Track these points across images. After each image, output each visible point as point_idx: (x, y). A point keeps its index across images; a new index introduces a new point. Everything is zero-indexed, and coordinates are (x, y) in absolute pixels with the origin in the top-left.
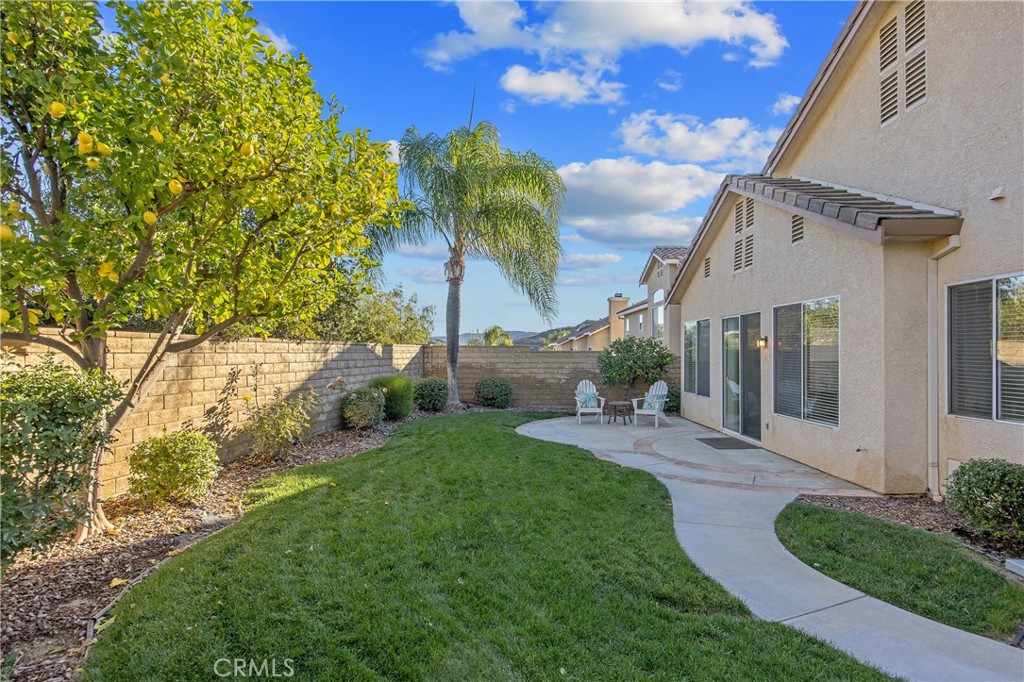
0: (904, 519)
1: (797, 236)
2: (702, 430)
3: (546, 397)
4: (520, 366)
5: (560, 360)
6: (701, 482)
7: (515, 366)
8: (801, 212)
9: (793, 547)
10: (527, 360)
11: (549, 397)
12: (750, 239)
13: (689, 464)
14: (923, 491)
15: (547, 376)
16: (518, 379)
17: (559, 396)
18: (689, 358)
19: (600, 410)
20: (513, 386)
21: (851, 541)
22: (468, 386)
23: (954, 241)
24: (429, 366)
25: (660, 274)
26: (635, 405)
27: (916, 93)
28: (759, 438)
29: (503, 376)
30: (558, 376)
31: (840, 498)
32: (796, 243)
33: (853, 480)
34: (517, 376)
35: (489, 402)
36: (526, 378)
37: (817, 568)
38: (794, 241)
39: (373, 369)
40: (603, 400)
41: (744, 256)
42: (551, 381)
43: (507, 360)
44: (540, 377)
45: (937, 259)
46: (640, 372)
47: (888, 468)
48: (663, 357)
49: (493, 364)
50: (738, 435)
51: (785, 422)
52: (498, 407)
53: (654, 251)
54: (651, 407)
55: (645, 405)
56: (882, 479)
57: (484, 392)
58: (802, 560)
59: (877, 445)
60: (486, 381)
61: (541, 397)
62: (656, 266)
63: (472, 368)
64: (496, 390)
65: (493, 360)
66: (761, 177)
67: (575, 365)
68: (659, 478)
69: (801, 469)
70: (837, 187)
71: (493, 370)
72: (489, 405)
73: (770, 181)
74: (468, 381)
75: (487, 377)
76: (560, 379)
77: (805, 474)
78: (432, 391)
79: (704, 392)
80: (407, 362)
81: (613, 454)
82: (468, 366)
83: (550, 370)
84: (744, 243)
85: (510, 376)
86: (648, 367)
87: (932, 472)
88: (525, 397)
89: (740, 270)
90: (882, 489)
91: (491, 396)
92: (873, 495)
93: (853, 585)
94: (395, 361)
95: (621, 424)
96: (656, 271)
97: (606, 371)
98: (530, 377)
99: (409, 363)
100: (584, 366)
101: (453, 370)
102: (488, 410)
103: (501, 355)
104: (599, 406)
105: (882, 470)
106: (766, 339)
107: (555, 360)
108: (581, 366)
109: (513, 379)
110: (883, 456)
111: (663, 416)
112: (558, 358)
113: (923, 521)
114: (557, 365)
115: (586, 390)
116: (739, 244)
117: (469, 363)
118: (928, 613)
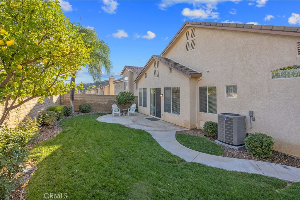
0: (196, 134)
1: (170, 72)
2: (145, 116)
3: (101, 109)
4: (93, 100)
5: (105, 98)
6: (155, 131)
7: (91, 100)
8: (171, 67)
9: (183, 144)
10: (95, 98)
11: (102, 108)
12: (158, 71)
13: (149, 126)
14: (196, 127)
15: (101, 102)
16: (93, 104)
17: (105, 108)
18: (140, 97)
19: (119, 112)
20: (91, 106)
21: (191, 141)
22: (76, 106)
23: (201, 78)
24: (63, 100)
25: (127, 73)
26: (128, 110)
27: (193, 47)
28: (160, 117)
29: (87, 103)
30: (105, 102)
31: (183, 131)
32: (170, 74)
33: (183, 126)
34: (92, 103)
35: (84, 111)
36: (95, 103)
37: (189, 148)
38: (169, 73)
39: (48, 104)
40: (120, 109)
41: (156, 74)
42: (103, 104)
43: (89, 98)
44: (99, 103)
45: (197, 81)
46: (127, 101)
47: (190, 124)
48: (132, 96)
49: (84, 99)
50: (155, 117)
51: (167, 114)
52: (87, 113)
53: (125, 67)
54: (132, 111)
55: (131, 110)
56: (189, 126)
57: (83, 108)
58: (186, 147)
59: (188, 119)
60: (83, 105)
61: (99, 108)
62: (125, 71)
63: (78, 101)
64: (87, 108)
65: (85, 98)
66: (160, 56)
67: (109, 99)
68: (146, 131)
69: (172, 125)
70: (177, 62)
71: (84, 101)
72: (84, 112)
73: (162, 58)
74: (76, 105)
75: (83, 103)
76: (105, 103)
77: (173, 126)
78: (67, 109)
79: (145, 106)
80: (56, 100)
81: (130, 125)
82: (77, 100)
83: (102, 101)
84: (156, 71)
85: (90, 103)
86: (129, 100)
87: (197, 123)
88: (95, 109)
89: (155, 78)
90: (189, 128)
91: (85, 109)
92: (188, 129)
93: (197, 151)
94: (53, 100)
95: (125, 116)
96: (125, 72)
97: (119, 101)
98: (96, 103)
99: (57, 100)
100: (112, 99)
101: (73, 102)
102: (84, 114)
103: (87, 96)
104: (119, 111)
105: (189, 124)
106: (162, 95)
107: (103, 98)
108: (111, 99)
109: (91, 104)
110: (189, 121)
111: (135, 113)
112: (104, 97)
113: (199, 134)
114: (104, 99)
115: (115, 106)
116: (155, 71)
117: (77, 99)
118: (211, 154)
